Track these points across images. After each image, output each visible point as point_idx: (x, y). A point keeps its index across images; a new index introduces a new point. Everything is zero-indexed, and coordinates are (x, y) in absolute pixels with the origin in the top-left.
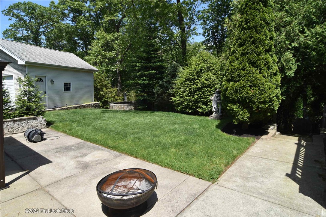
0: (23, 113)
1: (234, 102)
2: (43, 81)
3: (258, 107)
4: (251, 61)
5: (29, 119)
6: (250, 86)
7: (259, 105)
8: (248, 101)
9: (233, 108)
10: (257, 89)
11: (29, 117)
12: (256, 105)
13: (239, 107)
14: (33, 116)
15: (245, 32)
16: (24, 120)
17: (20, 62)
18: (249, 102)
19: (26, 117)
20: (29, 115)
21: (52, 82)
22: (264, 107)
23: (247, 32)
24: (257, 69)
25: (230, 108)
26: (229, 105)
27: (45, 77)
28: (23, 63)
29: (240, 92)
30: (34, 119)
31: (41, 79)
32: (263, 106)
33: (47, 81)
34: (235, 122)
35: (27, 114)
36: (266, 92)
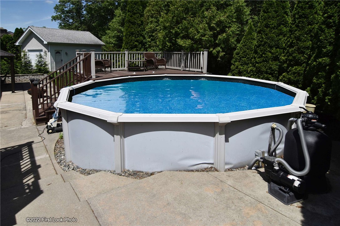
0: (37, 71)
2: (60, 53)
5: (40, 75)
11: (40, 74)
14: (42, 74)
16: (38, 75)
17: (45, 43)
19: (38, 74)
20: (41, 73)
21: (66, 54)
27: (62, 50)
28: (47, 43)
30: (43, 75)
31: (59, 52)
33: (63, 53)
35: (39, 72)
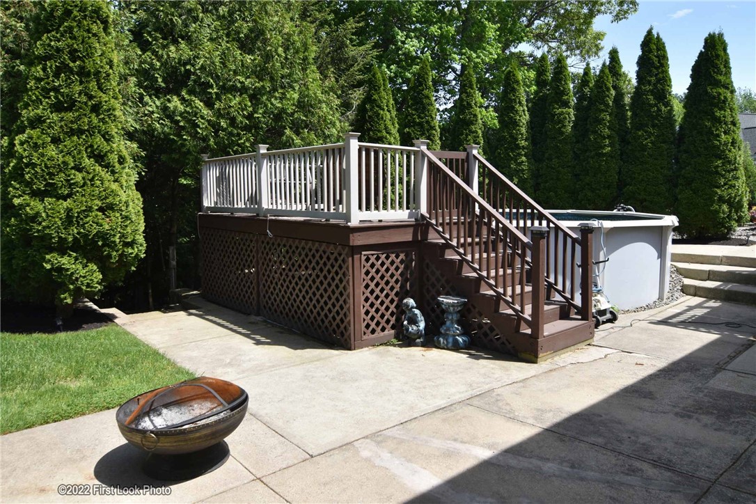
1: (62, 249)
3: (121, 256)
4: (92, 152)
6: (101, 209)
7: (124, 251)
8: (100, 243)
9: (64, 264)
10: (118, 215)
12: (117, 251)
13: (76, 259)
15: (70, 79)
18: (103, 245)
22: (132, 253)
23: (76, 79)
24: (107, 172)
25: (52, 264)
26: (48, 257)
29: (78, 223)
32: (130, 251)
34: (65, 298)
36: (132, 222)
